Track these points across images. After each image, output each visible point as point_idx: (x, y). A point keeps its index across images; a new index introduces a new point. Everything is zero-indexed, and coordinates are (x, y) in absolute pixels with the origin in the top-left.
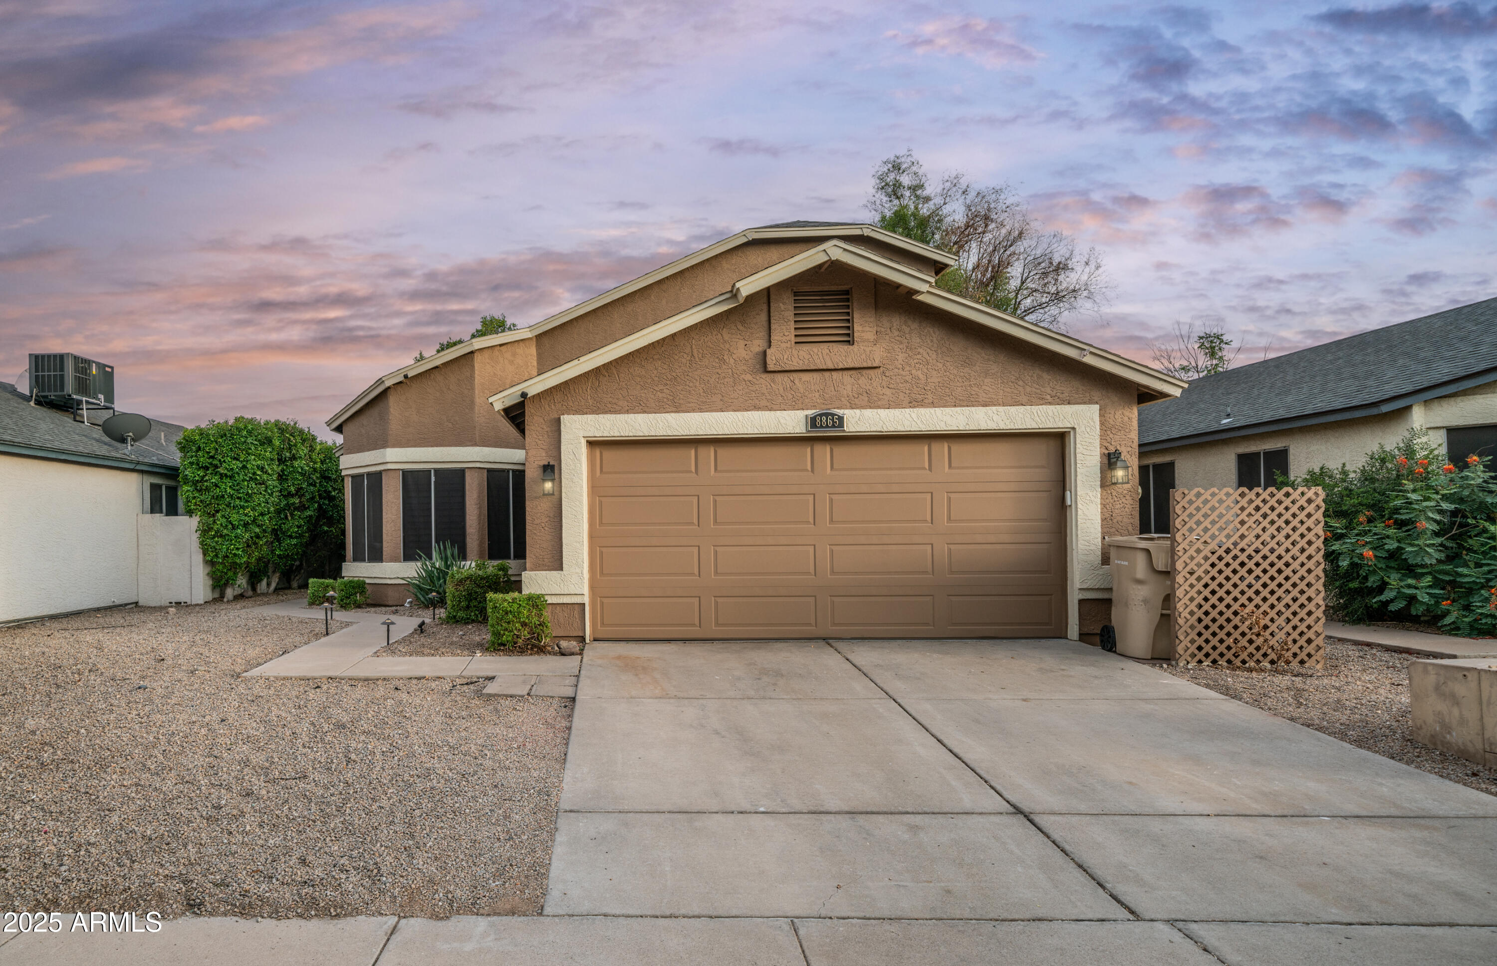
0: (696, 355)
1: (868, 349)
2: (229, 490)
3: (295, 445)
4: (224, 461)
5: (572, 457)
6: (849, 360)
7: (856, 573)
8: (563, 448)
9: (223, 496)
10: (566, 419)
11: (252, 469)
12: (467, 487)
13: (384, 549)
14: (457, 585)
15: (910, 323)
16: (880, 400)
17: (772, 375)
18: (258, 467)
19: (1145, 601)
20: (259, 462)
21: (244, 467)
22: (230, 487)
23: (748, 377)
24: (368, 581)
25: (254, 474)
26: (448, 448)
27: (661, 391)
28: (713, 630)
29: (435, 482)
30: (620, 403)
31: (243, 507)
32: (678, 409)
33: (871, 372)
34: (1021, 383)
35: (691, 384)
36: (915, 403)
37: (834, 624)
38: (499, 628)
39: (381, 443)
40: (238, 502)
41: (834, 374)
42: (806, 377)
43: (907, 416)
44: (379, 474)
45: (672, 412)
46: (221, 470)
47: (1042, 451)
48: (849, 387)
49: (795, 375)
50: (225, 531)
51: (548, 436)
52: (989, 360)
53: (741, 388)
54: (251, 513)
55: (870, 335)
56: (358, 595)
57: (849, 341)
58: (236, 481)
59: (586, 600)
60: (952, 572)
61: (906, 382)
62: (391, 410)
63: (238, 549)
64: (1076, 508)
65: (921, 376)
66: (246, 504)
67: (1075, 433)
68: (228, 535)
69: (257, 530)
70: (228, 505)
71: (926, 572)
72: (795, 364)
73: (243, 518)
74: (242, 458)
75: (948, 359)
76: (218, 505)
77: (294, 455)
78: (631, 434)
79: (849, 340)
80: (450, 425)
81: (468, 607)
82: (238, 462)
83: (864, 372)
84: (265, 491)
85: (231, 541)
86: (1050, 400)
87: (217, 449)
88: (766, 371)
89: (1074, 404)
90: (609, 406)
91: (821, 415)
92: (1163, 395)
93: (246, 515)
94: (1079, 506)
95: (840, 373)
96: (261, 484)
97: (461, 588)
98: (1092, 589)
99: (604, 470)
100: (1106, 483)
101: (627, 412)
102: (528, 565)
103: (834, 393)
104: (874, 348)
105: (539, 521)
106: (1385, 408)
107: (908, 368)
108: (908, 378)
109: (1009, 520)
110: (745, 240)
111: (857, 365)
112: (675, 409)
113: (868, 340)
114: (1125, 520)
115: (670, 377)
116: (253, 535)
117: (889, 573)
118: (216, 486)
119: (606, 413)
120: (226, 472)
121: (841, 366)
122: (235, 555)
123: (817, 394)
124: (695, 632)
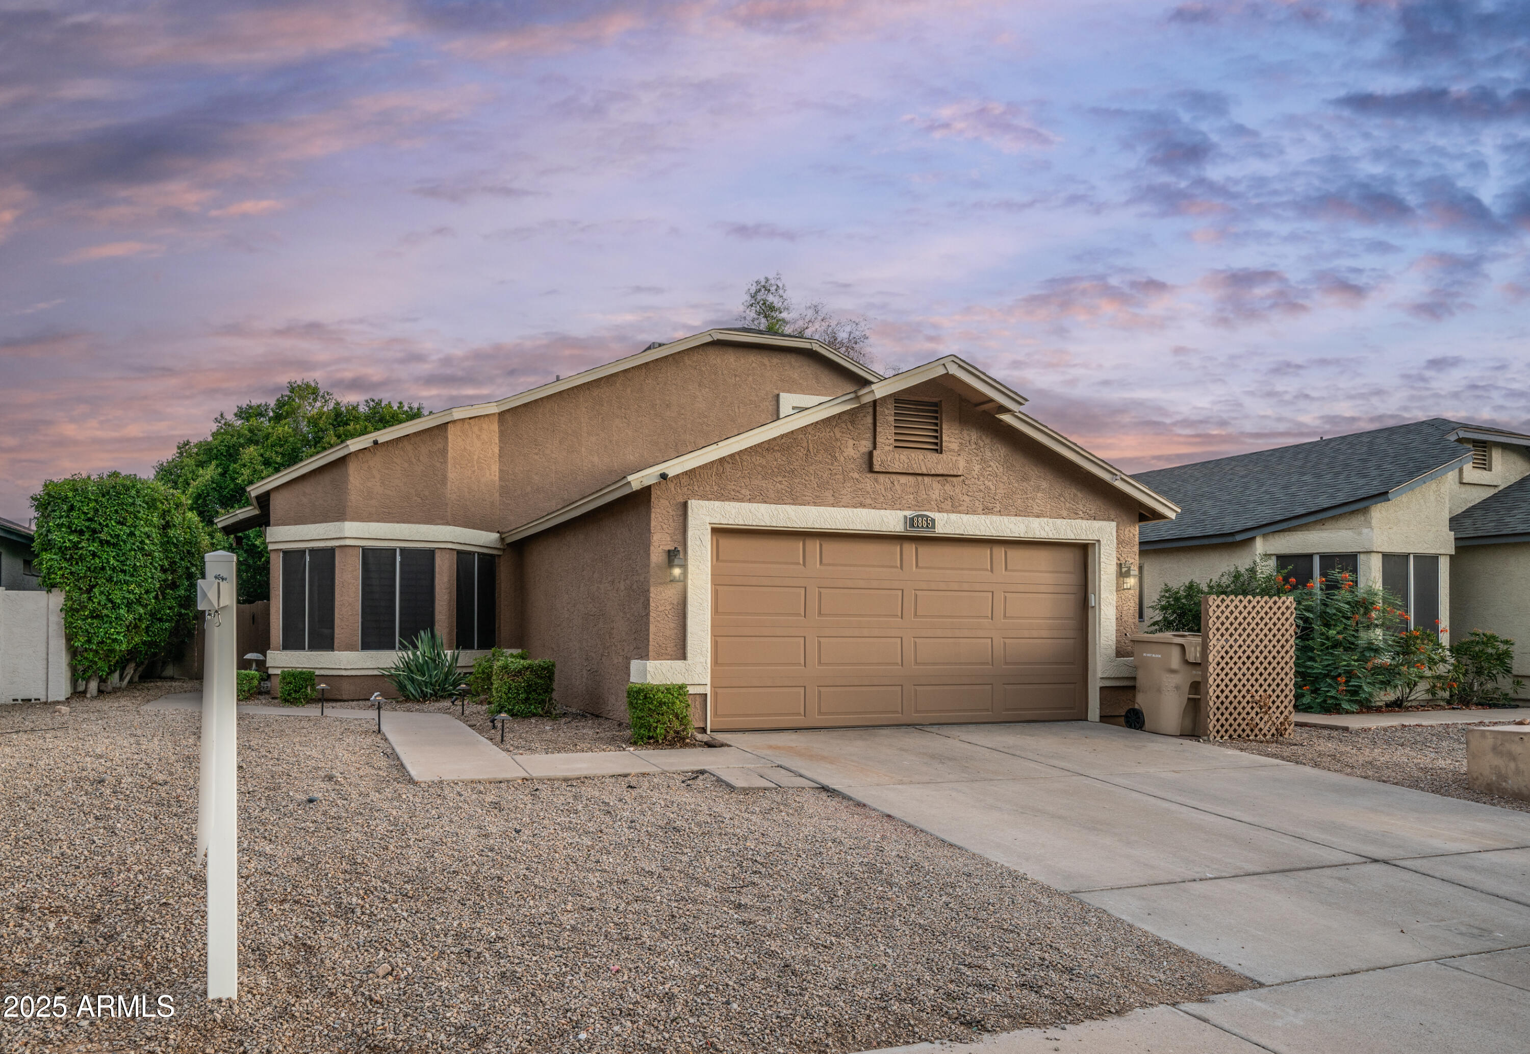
0: (811, 450)
1: (954, 459)
2: (112, 561)
3: (169, 511)
4: (107, 526)
5: (698, 543)
6: (940, 467)
7: (934, 664)
8: (690, 533)
9: (103, 568)
10: (693, 504)
11: (140, 537)
12: (437, 569)
13: (336, 636)
14: (514, 676)
15: (984, 437)
16: (960, 505)
17: (875, 475)
18: (146, 533)
19: (1177, 688)
20: (147, 529)
21: (132, 534)
22: (114, 557)
23: (856, 475)
24: (317, 672)
25: (142, 542)
26: (417, 526)
27: (780, 482)
28: (816, 719)
29: (401, 562)
30: (743, 491)
31: (127, 583)
32: (795, 501)
33: (954, 479)
34: (1062, 499)
35: (807, 478)
36: (988, 510)
37: (917, 711)
38: (652, 720)
39: (339, 514)
40: (122, 576)
41: (926, 478)
42: (903, 479)
43: (983, 521)
44: (331, 551)
45: (789, 504)
46: (103, 536)
47: (1069, 558)
48: (937, 492)
49: (894, 476)
50: (105, 612)
51: (674, 520)
52: (1040, 477)
53: (849, 485)
54: (137, 591)
55: (955, 446)
56: (309, 688)
57: (936, 450)
58: (120, 550)
59: (708, 690)
60: (1006, 663)
61: (981, 491)
62: (351, 479)
63: (118, 633)
64: (1100, 608)
65: (992, 487)
66: (131, 579)
67: (1100, 545)
68: (107, 616)
69: (142, 611)
70: (110, 580)
71: (988, 663)
72: (897, 467)
73: (127, 595)
74: (130, 521)
75: (1011, 473)
76: (96, 578)
77: (168, 522)
78: (754, 524)
79: (938, 449)
80: (419, 500)
81: (527, 699)
82: (125, 528)
83: (949, 479)
84: (151, 563)
85: (111, 623)
86: (1082, 515)
87: (97, 510)
88: (871, 469)
89: (1100, 520)
90: (733, 493)
91: (918, 516)
92: (1161, 517)
93: (129, 592)
94: (1102, 607)
95: (931, 478)
96: (147, 555)
97: (520, 679)
98: (1109, 678)
99: (720, 558)
100: (1119, 589)
101: (750, 501)
102: (651, 654)
103: (925, 496)
104: (959, 458)
105: (663, 608)
106: (1239, 538)
107: (982, 479)
108: (982, 487)
109: (1050, 618)
110: (709, 339)
111: (946, 473)
112: (791, 501)
113: (953, 451)
114: (1130, 620)
115: (788, 469)
116: (137, 616)
117: (961, 664)
118: (94, 555)
119: (729, 500)
120: (109, 538)
121: (933, 472)
122: (115, 640)
123: (912, 496)
124: (799, 721)
